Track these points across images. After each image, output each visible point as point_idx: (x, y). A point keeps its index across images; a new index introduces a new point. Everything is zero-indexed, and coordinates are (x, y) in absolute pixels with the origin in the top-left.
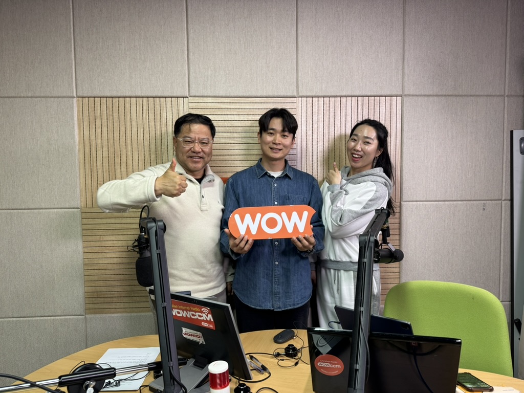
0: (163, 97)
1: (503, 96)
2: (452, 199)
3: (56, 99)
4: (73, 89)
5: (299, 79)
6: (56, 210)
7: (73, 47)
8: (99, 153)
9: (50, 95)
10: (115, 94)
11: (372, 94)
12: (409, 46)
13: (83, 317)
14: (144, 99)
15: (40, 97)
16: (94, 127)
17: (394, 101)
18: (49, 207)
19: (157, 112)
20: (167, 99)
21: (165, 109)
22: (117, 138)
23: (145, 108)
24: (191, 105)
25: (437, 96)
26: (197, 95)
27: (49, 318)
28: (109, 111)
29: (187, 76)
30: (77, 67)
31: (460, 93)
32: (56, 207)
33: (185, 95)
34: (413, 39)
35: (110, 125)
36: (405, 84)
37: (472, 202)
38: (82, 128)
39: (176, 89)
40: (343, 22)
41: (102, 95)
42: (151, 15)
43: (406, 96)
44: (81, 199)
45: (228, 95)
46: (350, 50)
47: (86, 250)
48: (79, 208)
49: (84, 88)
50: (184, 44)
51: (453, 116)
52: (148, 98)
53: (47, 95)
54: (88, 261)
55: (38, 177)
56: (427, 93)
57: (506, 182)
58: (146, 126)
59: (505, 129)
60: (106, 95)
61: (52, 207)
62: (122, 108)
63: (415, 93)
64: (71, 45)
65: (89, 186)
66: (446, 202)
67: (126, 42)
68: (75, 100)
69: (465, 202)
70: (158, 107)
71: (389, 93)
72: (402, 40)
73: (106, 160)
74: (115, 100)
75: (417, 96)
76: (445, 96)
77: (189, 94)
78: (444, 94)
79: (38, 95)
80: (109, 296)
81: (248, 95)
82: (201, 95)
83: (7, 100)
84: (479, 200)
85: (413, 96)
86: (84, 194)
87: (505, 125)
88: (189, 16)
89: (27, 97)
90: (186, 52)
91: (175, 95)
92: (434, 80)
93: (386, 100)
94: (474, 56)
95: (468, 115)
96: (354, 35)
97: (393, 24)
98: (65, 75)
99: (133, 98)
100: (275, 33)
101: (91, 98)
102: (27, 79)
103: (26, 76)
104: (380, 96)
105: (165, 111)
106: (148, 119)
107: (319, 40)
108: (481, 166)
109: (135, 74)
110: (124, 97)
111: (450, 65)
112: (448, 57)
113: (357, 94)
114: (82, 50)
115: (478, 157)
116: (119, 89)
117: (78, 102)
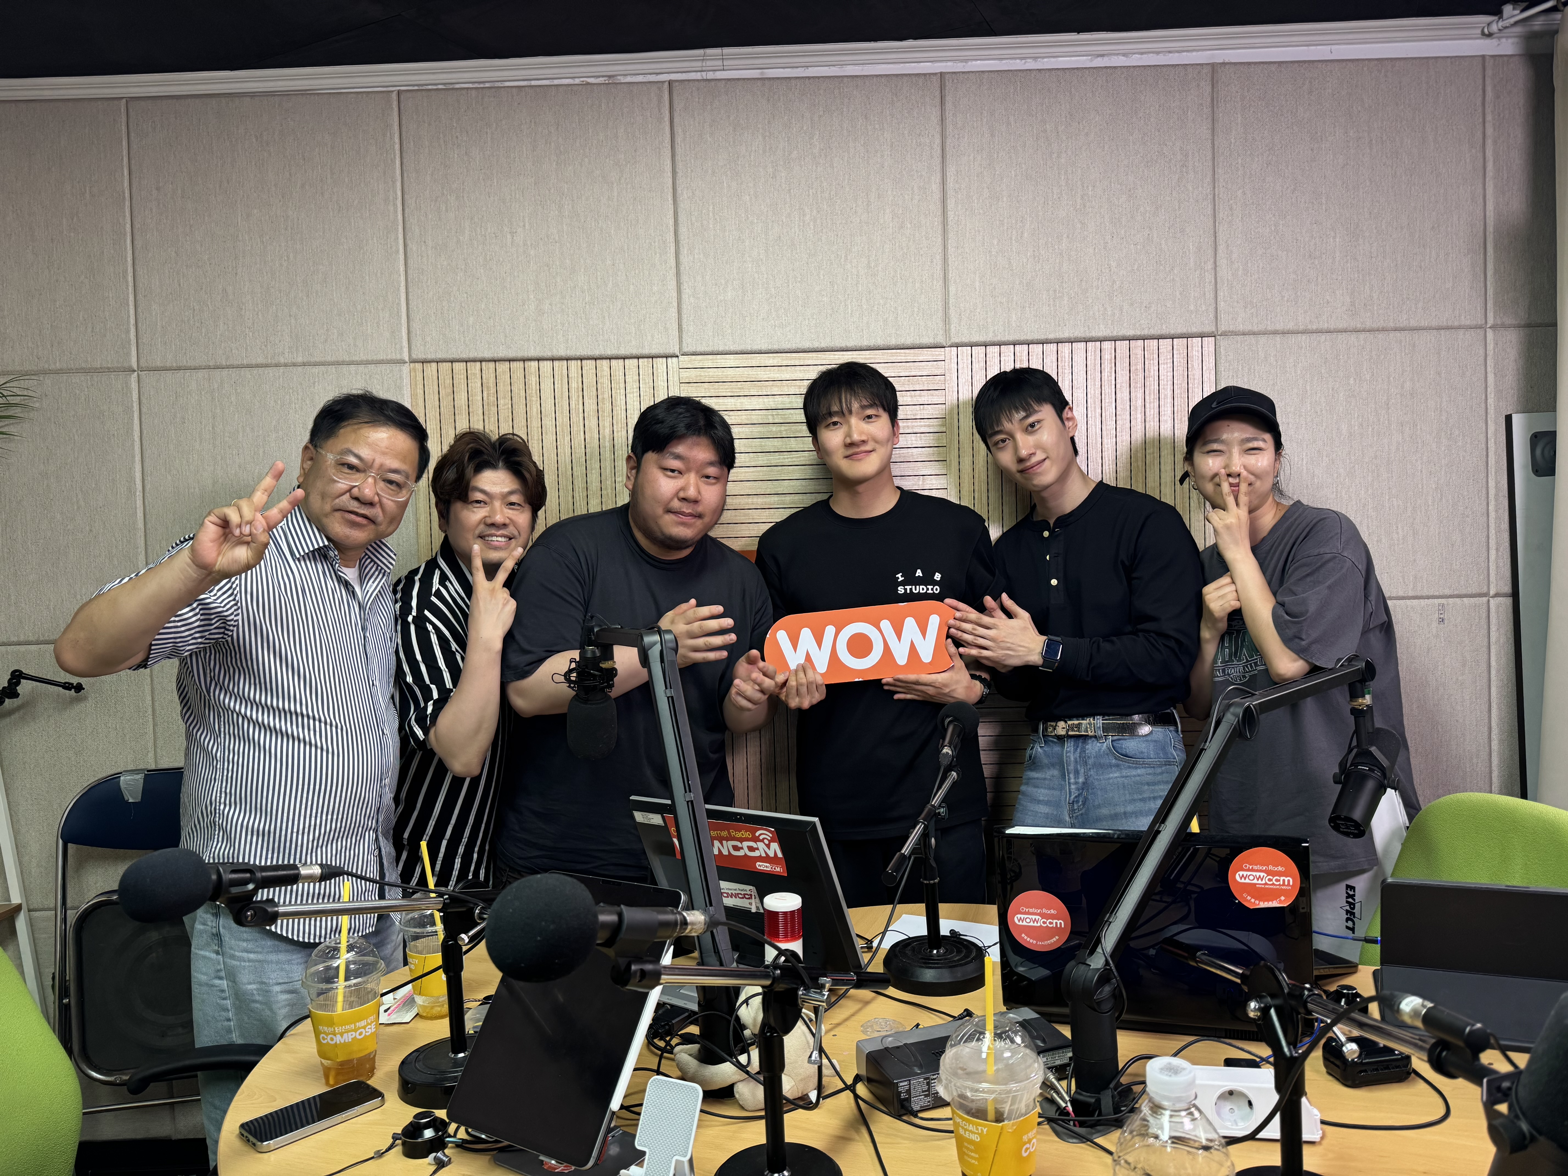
0: (617, 358)
1: (1481, 327)
3: (361, 368)
4: (401, 342)
5: (952, 301)
7: (401, 241)
9: (347, 359)
10: (501, 352)
11: (1139, 333)
12: (1231, 209)
14: (573, 364)
15: (323, 364)
17: (1195, 348)
19: (603, 393)
20: (626, 361)
21: (622, 385)
23: (574, 385)
24: (686, 375)
25: (1305, 332)
26: (700, 348)
28: (488, 395)
29: (675, 304)
30: (410, 290)
31: (1369, 324)
33: (670, 351)
34: (1239, 193)
36: (1222, 305)
37: (1408, 602)
39: (649, 338)
40: (1059, 157)
41: (472, 355)
42: (586, 160)
43: (1224, 334)
45: (776, 347)
46: (1079, 225)
49: (428, 339)
50: (667, 226)
51: (1352, 381)
52: (581, 360)
53: (341, 359)
56: (1279, 327)
57: (1497, 550)
58: (578, 428)
59: (1491, 411)
60: (480, 355)
62: (518, 387)
63: (1248, 327)
64: (397, 239)
67: (527, 227)
70: (605, 381)
71: (1180, 330)
72: (1210, 197)
74: (503, 367)
75: (1254, 334)
76: (1329, 331)
77: (680, 349)
78: (1326, 326)
79: (318, 360)
81: (823, 345)
82: (710, 349)
83: (247, 373)
84: (1428, 597)
85: (1244, 334)
87: (1491, 401)
88: (678, 158)
89: (294, 365)
90: (673, 246)
91: (646, 351)
92: (1299, 293)
93: (1175, 347)
94: (1402, 228)
95: (1389, 378)
96: (1087, 187)
97: (1187, 156)
98: (383, 310)
99: (545, 362)
100: (889, 192)
101: (444, 364)
102: (293, 321)
103: (290, 316)
104: (1159, 338)
105: (623, 391)
106: (581, 411)
107: (1000, 203)
108: (1431, 508)
109: (550, 304)
110: (524, 360)
111: (1338, 254)
112: (1333, 234)
113: (1100, 334)
114: (423, 248)
115: (1420, 486)
116: (512, 339)
117: (413, 374)
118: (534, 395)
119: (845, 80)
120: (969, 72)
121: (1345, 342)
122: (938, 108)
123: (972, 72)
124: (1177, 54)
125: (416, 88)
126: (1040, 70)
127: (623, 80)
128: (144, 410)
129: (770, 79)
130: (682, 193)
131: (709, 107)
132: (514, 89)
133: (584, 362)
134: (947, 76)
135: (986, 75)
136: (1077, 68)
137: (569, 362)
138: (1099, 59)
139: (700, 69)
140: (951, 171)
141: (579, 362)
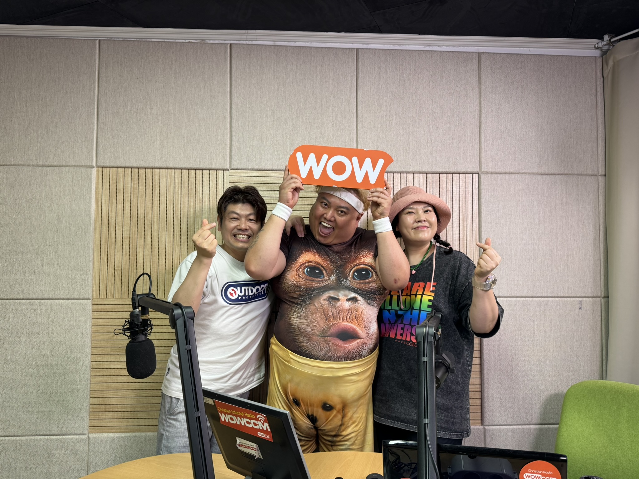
0: (199, 169)
1: (596, 175)
2: (541, 295)
3: (71, 169)
4: (92, 157)
6: (61, 301)
7: (96, 110)
8: (119, 232)
9: (65, 164)
10: (142, 164)
11: (444, 170)
12: (486, 117)
13: (86, 436)
14: (177, 171)
15: (52, 166)
16: (114, 201)
17: (470, 179)
18: (53, 297)
19: (191, 186)
20: (204, 171)
21: (201, 182)
22: (141, 216)
23: (177, 181)
24: (232, 179)
25: (519, 173)
26: (240, 167)
27: (42, 437)
28: (134, 184)
29: (229, 146)
30: (99, 132)
31: (547, 172)
32: (62, 297)
33: (226, 168)
34: (490, 110)
35: (134, 200)
36: (482, 159)
37: (565, 299)
38: (100, 203)
39: (215, 160)
40: (409, 89)
41: (127, 165)
42: (189, 77)
43: (483, 173)
44: (93, 287)
45: (276, 168)
46: (418, 121)
47: (95, 351)
48: (90, 299)
49: (106, 156)
50: (226, 110)
51: (540, 197)
52: (181, 169)
53: (61, 164)
54: (97, 365)
55: (43, 260)
56: (508, 170)
58: (178, 202)
60: (131, 165)
61: (57, 297)
62: (149, 181)
63: (494, 170)
64: (94, 108)
65: (104, 272)
66: (535, 299)
67: (158, 106)
68: (94, 170)
69: (557, 299)
70: (192, 180)
71: (463, 170)
72: (477, 111)
73: (126, 242)
74: (142, 171)
75: (496, 173)
76: (529, 174)
77: (230, 167)
78: (528, 171)
79: (50, 164)
80: (120, 410)
82: (245, 167)
83: (12, 168)
84: (574, 297)
85: (492, 173)
86: (97, 281)
88: (233, 79)
89: (38, 166)
90: (229, 119)
91: (213, 167)
92: (516, 156)
93: (460, 178)
94: (561, 129)
95: (556, 196)
96: (422, 103)
97: (466, 92)
98: (84, 141)
99: (163, 170)
100: (332, 101)
101: (113, 169)
102: (39, 144)
103: (37, 142)
104: (453, 173)
105: (201, 185)
106: (180, 193)
107: (382, 109)
108: (575, 256)
109: (167, 143)
110: (153, 168)
111: (533, 140)
112: (531, 130)
113: (426, 170)
114: (107, 113)
115: (570, 246)
116: (147, 158)
117: (97, 173)
118: (157, 185)
119: (313, 48)
120: (369, 49)
121: (537, 179)
122: (355, 63)
123: (371, 49)
124: (462, 48)
125: (109, 39)
126: (402, 50)
127: (208, 41)
129: (278, 46)
130: (234, 95)
131: (249, 56)
132: (156, 43)
133: (183, 170)
134: (360, 50)
135: (377, 51)
136: (418, 50)
137: (175, 170)
138: (428, 47)
139: (245, 39)
140: (360, 93)
141: (180, 170)
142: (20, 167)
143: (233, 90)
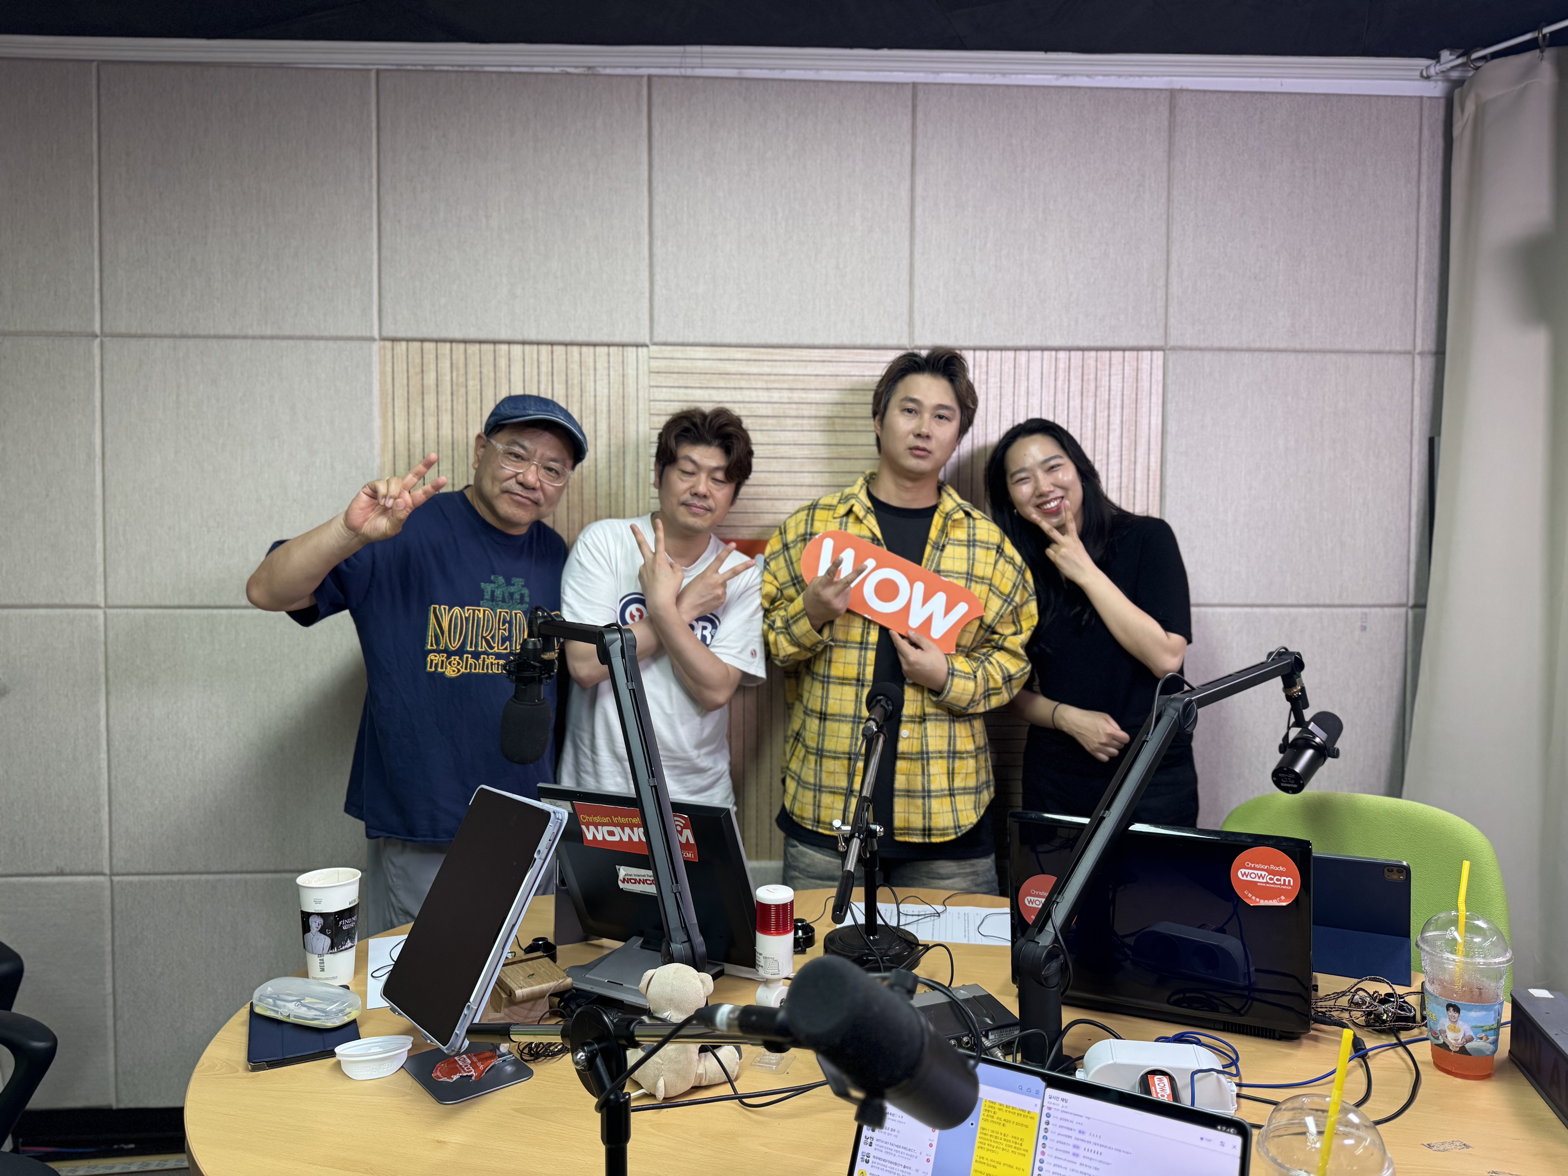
0: (588, 344)
1: (1410, 353)
2: (1284, 601)
3: (331, 343)
4: (372, 320)
5: (916, 305)
7: (375, 219)
9: (316, 333)
10: (472, 334)
11: (1092, 344)
14: (544, 349)
15: (292, 338)
16: (419, 411)
17: (1145, 361)
19: (573, 379)
20: (597, 348)
21: (592, 372)
23: (544, 369)
24: (654, 364)
25: (1248, 350)
26: (671, 339)
28: (458, 375)
29: (647, 295)
30: (383, 268)
31: (1307, 346)
33: (641, 340)
34: (1192, 214)
35: (460, 408)
36: (1172, 320)
37: (1335, 610)
38: (390, 414)
39: (620, 326)
40: (1023, 171)
41: (444, 335)
42: (564, 149)
43: (1173, 349)
45: (745, 341)
46: (1040, 238)
49: (399, 317)
50: (642, 217)
51: (1289, 398)
52: (552, 345)
53: (310, 334)
56: (1225, 344)
59: (1416, 433)
60: (450, 336)
62: (488, 370)
63: (1195, 343)
64: (371, 216)
66: (1272, 610)
67: (503, 211)
69: (1317, 610)
70: (575, 368)
71: (1131, 343)
72: (1165, 217)
74: (473, 349)
75: (1201, 349)
76: (1269, 350)
77: (651, 338)
78: (1267, 345)
79: (287, 332)
81: (791, 341)
82: (680, 340)
83: (213, 344)
84: (1352, 606)
85: (1191, 349)
87: (1417, 423)
88: (655, 152)
89: (263, 337)
90: (647, 237)
91: (617, 339)
92: (1243, 313)
93: (1126, 359)
94: (1341, 256)
95: (1324, 397)
96: (1049, 201)
97: (1143, 176)
98: (354, 287)
99: (516, 346)
100: (860, 196)
101: (414, 343)
102: (263, 294)
103: (260, 288)
104: (1111, 349)
105: (592, 378)
107: (965, 213)
108: (1358, 521)
109: (523, 289)
110: (495, 342)
111: (1281, 278)
112: (1277, 258)
113: (1056, 343)
114: (397, 228)
115: (1349, 500)
116: (484, 322)
117: (382, 352)
119: (821, 84)
120: (940, 84)
121: (1285, 361)
122: (910, 116)
123: (944, 84)
124: (1137, 78)
125: (394, 67)
126: (1008, 86)
127: (602, 71)
128: (106, 376)
129: (747, 79)
130: (658, 186)
131: (687, 103)
132: (494, 75)
133: (555, 347)
134: (919, 87)
135: (956, 88)
136: (1044, 87)
137: (540, 347)
138: (1065, 79)
139: (679, 65)
140: (920, 179)
141: (550, 347)
142: (228, 341)
143: (654, 176)
